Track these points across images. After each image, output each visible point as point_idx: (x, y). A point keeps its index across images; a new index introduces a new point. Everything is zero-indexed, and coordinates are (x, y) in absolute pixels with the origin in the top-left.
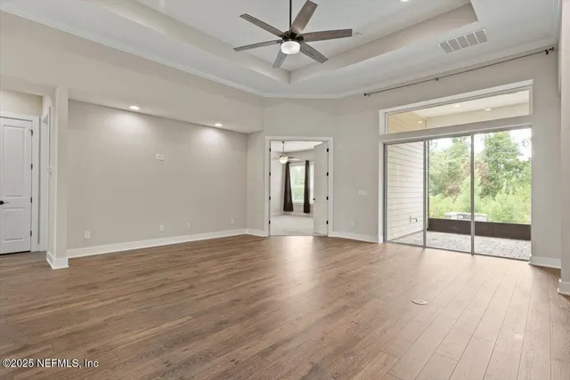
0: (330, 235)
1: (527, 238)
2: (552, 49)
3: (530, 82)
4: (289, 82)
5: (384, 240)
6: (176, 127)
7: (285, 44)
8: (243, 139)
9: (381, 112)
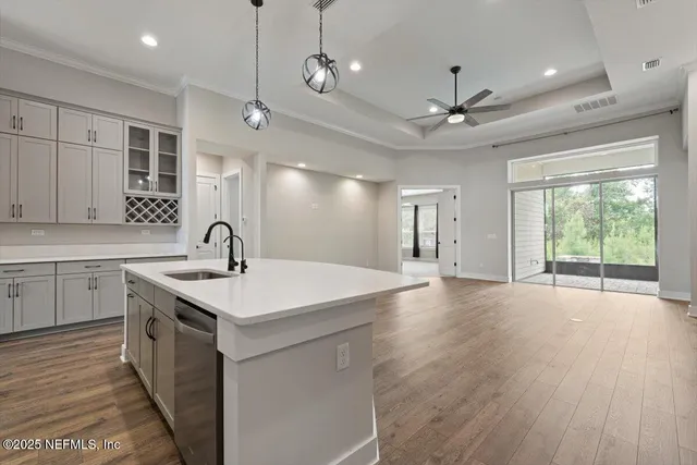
0: (459, 276)
1: (655, 279)
2: (677, 110)
3: (657, 137)
4: (424, 137)
5: (513, 280)
6: (325, 180)
7: (452, 117)
8: (376, 188)
9: (509, 162)
